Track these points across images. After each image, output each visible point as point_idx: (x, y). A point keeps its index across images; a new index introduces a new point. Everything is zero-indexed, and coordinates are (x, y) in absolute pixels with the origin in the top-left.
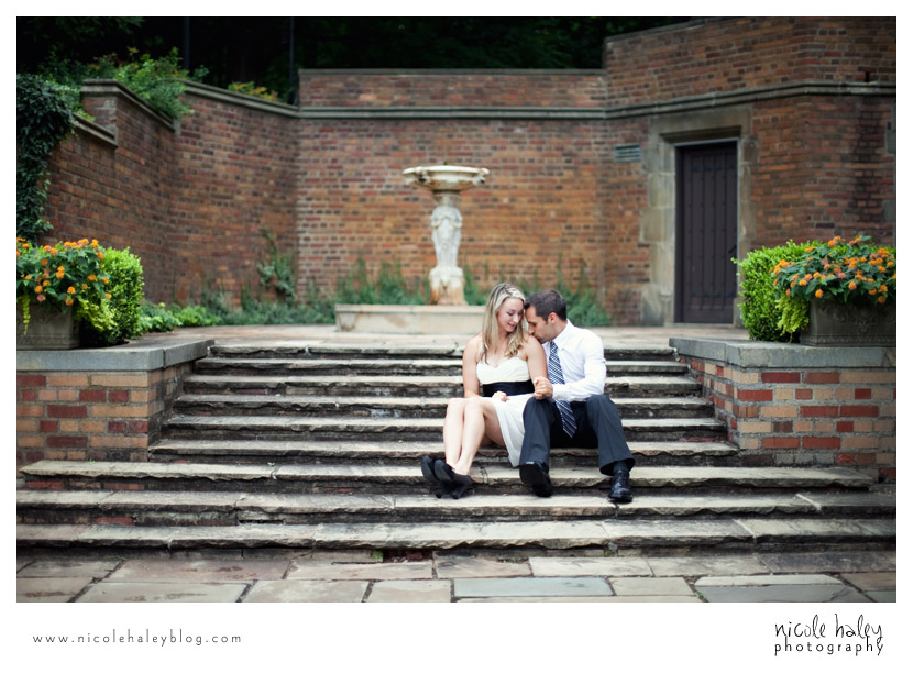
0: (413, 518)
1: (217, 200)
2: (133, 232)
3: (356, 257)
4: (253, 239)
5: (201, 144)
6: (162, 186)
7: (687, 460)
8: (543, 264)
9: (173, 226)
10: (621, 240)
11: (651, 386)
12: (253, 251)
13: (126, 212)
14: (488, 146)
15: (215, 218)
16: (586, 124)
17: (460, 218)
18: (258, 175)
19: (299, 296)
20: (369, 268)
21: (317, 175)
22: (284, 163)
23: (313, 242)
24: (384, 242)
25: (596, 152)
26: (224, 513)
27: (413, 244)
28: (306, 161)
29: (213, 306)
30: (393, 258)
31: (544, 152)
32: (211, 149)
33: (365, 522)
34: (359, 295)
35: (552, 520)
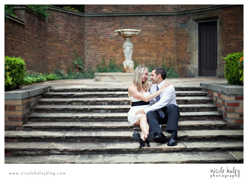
0: (112, 152)
1: (59, 42)
2: (32, 52)
3: (102, 58)
4: (71, 53)
5: (54, 25)
6: (42, 38)
7: (209, 127)
8: (158, 59)
9: (46, 50)
10: (182, 52)
11: (195, 100)
12: (71, 57)
13: (29, 46)
14: (141, 24)
15: (59, 47)
16: (171, 17)
17: (132, 45)
18: (72, 34)
19: (85, 70)
20: (106, 61)
21: (90, 33)
22: (80, 30)
23: (89, 54)
24: (110, 53)
25: (174, 25)
26: (45, 151)
27: (119, 54)
28: (86, 29)
29: (59, 74)
30: (113, 58)
31: (158, 25)
32: (57, 26)
33: (95, 154)
34: (103, 69)
35: (162, 153)
